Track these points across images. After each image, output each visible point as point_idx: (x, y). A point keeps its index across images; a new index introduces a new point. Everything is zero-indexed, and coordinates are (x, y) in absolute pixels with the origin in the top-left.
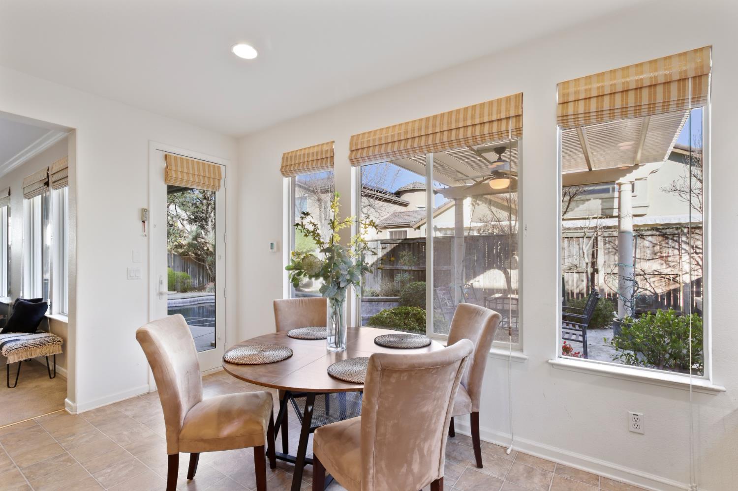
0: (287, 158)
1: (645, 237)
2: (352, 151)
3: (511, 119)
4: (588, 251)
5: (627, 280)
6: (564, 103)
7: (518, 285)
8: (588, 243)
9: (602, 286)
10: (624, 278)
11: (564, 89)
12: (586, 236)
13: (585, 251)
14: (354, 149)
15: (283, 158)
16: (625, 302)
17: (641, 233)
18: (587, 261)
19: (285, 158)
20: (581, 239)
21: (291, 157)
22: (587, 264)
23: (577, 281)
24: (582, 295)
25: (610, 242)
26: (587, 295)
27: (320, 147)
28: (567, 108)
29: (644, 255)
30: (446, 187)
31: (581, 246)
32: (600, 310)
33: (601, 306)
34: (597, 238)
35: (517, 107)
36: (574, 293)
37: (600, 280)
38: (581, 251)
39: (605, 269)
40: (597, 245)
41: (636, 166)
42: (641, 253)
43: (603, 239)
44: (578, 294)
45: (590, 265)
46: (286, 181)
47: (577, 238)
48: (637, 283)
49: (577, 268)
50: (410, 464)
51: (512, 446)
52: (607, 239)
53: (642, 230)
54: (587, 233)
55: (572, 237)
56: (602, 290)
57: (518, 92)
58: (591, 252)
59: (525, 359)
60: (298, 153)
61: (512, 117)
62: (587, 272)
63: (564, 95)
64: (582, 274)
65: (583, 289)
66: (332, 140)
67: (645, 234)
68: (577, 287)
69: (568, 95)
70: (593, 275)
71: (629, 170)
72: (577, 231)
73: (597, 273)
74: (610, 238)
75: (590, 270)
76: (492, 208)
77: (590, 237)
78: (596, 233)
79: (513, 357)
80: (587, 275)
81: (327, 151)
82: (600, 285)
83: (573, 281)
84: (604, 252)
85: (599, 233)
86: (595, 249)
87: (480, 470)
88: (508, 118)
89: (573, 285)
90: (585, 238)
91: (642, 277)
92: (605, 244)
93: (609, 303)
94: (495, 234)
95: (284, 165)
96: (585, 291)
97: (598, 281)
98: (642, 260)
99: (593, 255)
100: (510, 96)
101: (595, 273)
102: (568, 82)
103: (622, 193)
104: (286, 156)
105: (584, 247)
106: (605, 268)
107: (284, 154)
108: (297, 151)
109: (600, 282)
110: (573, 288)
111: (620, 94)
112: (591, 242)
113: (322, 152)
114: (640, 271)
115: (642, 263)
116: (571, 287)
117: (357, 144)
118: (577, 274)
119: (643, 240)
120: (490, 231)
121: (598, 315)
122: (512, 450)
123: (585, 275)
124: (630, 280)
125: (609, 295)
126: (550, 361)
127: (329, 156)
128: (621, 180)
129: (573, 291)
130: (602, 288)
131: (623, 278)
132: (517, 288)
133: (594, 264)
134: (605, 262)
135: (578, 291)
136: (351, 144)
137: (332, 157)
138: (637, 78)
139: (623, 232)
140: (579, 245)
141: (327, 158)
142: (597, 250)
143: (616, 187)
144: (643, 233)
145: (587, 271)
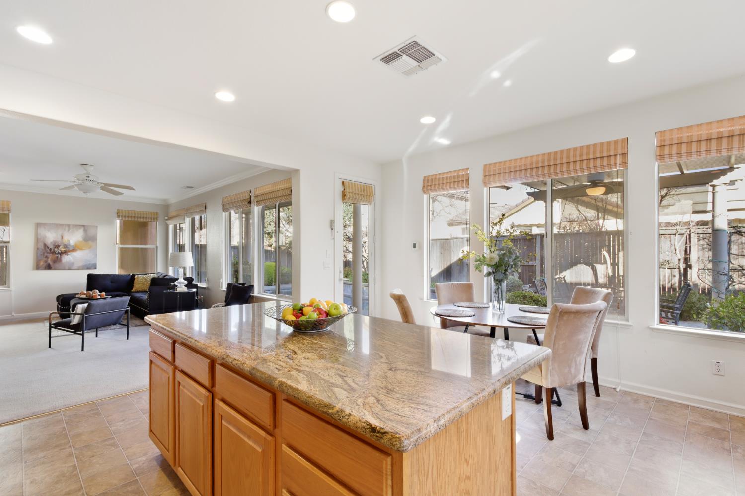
0: (428, 180)
1: (743, 234)
2: (485, 176)
3: (618, 156)
4: (680, 247)
5: (721, 274)
6: (661, 146)
7: (606, 280)
8: (681, 240)
9: (695, 281)
10: (718, 273)
11: (661, 136)
12: (678, 233)
13: (677, 248)
14: (487, 174)
15: (424, 180)
16: (719, 294)
17: (738, 230)
18: (679, 256)
19: (426, 180)
20: (672, 236)
21: (432, 180)
22: (680, 260)
23: (669, 276)
24: (675, 290)
25: (704, 239)
26: (680, 289)
27: (457, 172)
28: (664, 150)
29: (742, 252)
30: (537, 190)
31: (673, 243)
32: (693, 303)
33: (695, 300)
34: (690, 235)
35: (623, 148)
36: (665, 288)
37: (694, 276)
38: (673, 248)
39: (699, 265)
40: (690, 241)
41: (731, 169)
42: (738, 249)
43: (697, 235)
44: (669, 289)
45: (682, 261)
46: (425, 196)
47: (669, 234)
48: (731, 278)
49: (669, 264)
50: (570, 367)
51: (620, 386)
52: (701, 236)
53: (740, 227)
54: (680, 230)
55: (664, 234)
56: (696, 285)
57: (624, 136)
58: (684, 248)
59: (630, 326)
60: (437, 177)
61: (620, 154)
62: (679, 268)
63: (661, 141)
64: (674, 269)
65: (676, 283)
66: (467, 167)
67: (743, 231)
68: (669, 282)
69: (664, 140)
70: (686, 270)
71: (723, 172)
72: (669, 228)
73: (691, 268)
74: (705, 235)
75: (683, 266)
76: (579, 207)
77: (683, 234)
78: (689, 230)
79: (621, 324)
80: (680, 271)
81: (463, 175)
82: (693, 280)
83: (664, 276)
84: (698, 248)
85: (692, 230)
86: (688, 245)
87: (598, 398)
88: (616, 155)
89: (664, 280)
90: (677, 235)
91: (740, 272)
92: (699, 240)
93: (703, 296)
94: (581, 231)
95: (426, 184)
96: (677, 285)
97: (691, 276)
98: (740, 256)
99: (686, 251)
100: (618, 140)
101: (688, 269)
102: (664, 131)
103: (716, 194)
104: (426, 178)
105: (676, 243)
106: (699, 263)
107: (425, 177)
108: (436, 175)
109: (693, 277)
110: (664, 283)
111: (705, 141)
112: (684, 238)
113: (459, 176)
114: (737, 266)
115: (739, 259)
116: (662, 282)
117: (489, 171)
118: (669, 270)
119: (741, 237)
120: (576, 229)
121: (691, 308)
122: (620, 390)
123: (677, 270)
124: (724, 275)
125: (704, 289)
126: (650, 326)
127: (464, 179)
128: (715, 182)
129: (664, 286)
130: (695, 283)
131: (716, 272)
132: (605, 282)
133: (687, 260)
134: (699, 258)
135: (670, 285)
136: (484, 171)
137: (468, 180)
138: (718, 130)
139: (717, 230)
140: (670, 241)
141: (463, 181)
142: (690, 247)
143: (711, 189)
144: (741, 229)
145: (679, 266)
